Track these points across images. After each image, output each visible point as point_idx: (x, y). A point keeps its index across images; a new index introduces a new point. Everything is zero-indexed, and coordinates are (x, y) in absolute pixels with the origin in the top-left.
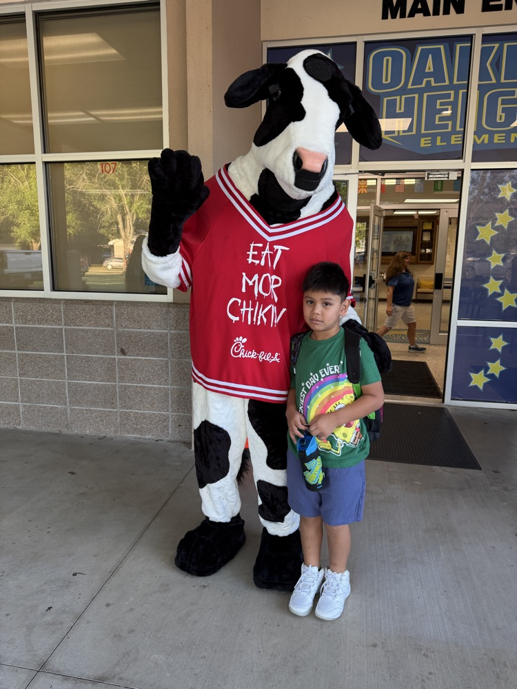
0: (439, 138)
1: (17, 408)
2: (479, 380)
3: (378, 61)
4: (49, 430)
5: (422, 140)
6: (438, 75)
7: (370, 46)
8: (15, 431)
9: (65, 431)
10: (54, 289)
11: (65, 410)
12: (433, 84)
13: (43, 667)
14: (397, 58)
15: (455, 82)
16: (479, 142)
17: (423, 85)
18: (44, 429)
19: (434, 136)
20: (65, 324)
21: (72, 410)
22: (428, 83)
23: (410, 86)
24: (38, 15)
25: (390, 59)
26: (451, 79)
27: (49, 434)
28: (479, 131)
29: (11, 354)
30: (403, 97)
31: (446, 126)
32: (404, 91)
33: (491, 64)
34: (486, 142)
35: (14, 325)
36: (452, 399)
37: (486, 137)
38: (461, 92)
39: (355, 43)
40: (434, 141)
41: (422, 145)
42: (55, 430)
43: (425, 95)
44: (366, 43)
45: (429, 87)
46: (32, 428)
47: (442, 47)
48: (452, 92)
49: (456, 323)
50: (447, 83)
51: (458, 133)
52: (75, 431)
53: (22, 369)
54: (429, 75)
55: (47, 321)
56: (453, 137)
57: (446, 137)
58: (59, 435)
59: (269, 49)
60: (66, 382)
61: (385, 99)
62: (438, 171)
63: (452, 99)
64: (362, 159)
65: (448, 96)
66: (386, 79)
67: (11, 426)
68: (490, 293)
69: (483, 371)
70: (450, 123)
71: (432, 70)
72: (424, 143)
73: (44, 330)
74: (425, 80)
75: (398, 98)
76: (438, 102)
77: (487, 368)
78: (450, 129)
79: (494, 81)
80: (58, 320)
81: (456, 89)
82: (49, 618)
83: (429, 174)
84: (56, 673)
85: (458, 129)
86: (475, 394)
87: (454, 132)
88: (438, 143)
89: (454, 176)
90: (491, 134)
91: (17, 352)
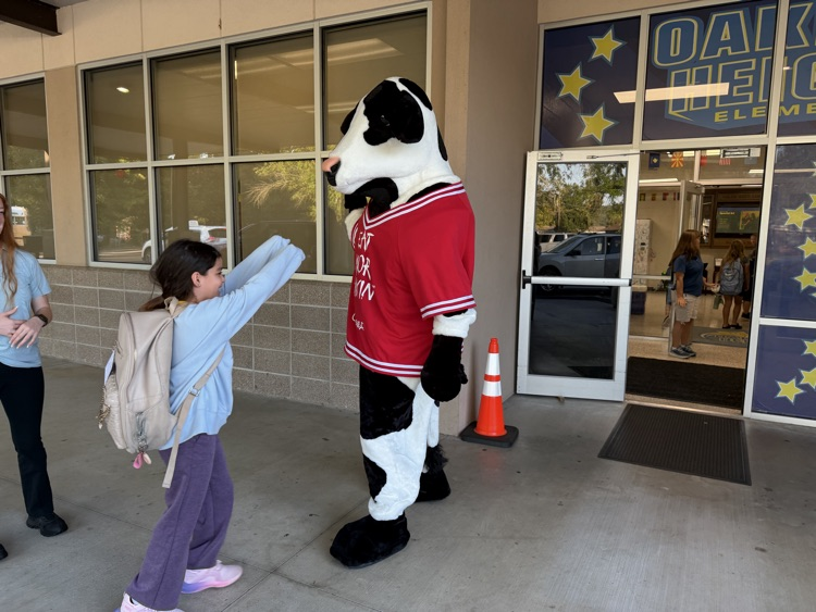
0: (737, 112)
1: (287, 379)
2: (788, 390)
3: (666, 33)
4: (313, 402)
5: (717, 114)
6: (736, 42)
7: (655, 19)
8: (285, 401)
9: (327, 404)
10: (326, 272)
11: (328, 384)
12: (730, 53)
13: (275, 571)
14: (688, 29)
15: (757, 49)
16: (787, 113)
17: (719, 55)
18: (309, 401)
19: (731, 111)
20: (333, 305)
21: (333, 385)
22: (725, 52)
23: (702, 58)
24: (324, 30)
25: (679, 30)
26: (752, 46)
27: (312, 405)
28: (787, 102)
29: (286, 330)
30: (695, 69)
31: (747, 98)
32: (696, 62)
33: (802, 26)
34: (797, 113)
35: (290, 304)
36: (753, 411)
37: (796, 108)
38: (764, 59)
39: (639, 17)
40: (731, 115)
41: (717, 120)
42: (319, 403)
43: (721, 65)
44: (652, 16)
45: (725, 56)
46: (299, 399)
47: (741, 13)
48: (754, 61)
49: (758, 320)
50: (747, 50)
51: (761, 104)
52: (336, 405)
53: (294, 344)
54: (726, 43)
55: (317, 301)
56: (755, 110)
57: (746, 110)
58: (321, 407)
59: (546, 31)
60: (330, 358)
61: (673, 73)
62: (736, 147)
63: (753, 68)
64: (645, 137)
65: (749, 65)
66: (675, 50)
67: (282, 397)
68: (803, 287)
69: (794, 381)
70: (751, 94)
71: (729, 38)
72: (718, 117)
73: (315, 309)
74: (720, 50)
75: (688, 71)
76: (737, 72)
77: (800, 378)
78: (750, 101)
79: (806, 44)
80: (326, 302)
81: (759, 56)
82: (285, 541)
83: (725, 152)
84: (284, 576)
85: (761, 100)
86: (783, 407)
87: (756, 103)
88: (737, 117)
89: (756, 153)
90: (803, 105)
91: (290, 328)
